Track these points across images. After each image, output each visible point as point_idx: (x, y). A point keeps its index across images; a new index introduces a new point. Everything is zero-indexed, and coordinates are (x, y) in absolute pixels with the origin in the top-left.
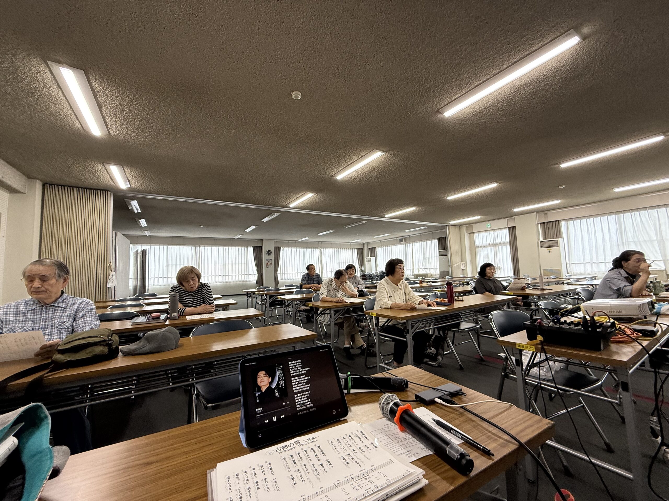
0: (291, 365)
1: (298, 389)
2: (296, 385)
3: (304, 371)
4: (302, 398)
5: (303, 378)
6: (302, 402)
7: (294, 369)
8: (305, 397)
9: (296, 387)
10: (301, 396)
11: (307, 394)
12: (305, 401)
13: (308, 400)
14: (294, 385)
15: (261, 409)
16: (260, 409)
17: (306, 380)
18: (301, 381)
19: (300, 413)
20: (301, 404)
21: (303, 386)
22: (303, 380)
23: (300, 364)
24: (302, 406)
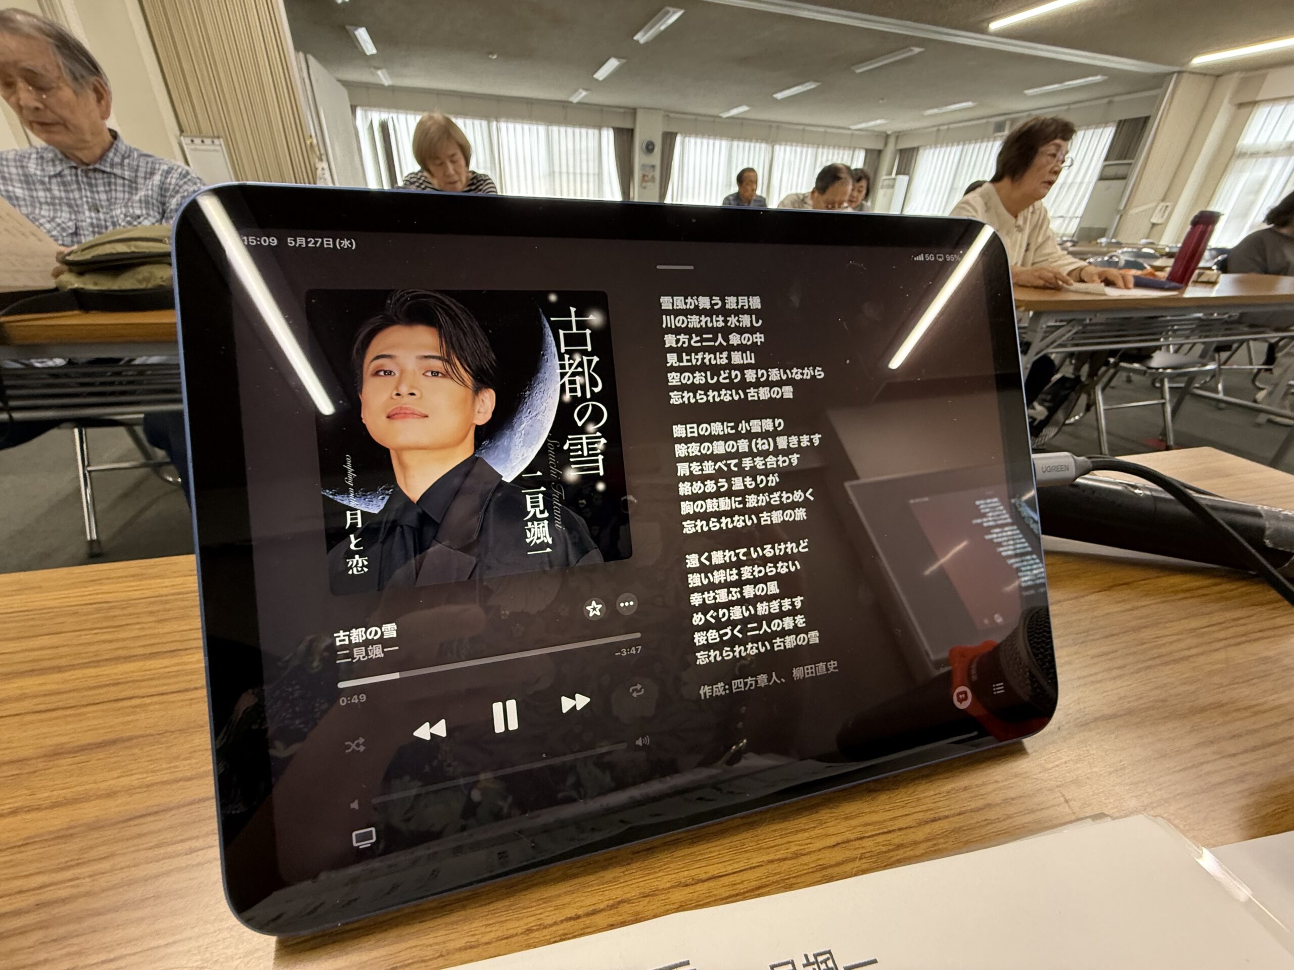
0: (680, 322)
1: (719, 515)
2: (703, 478)
3: (780, 384)
4: (740, 583)
5: (765, 435)
6: (737, 613)
7: (697, 359)
8: (765, 579)
9: (704, 496)
10: (739, 565)
11: (786, 558)
12: (762, 609)
13: (786, 604)
14: (692, 478)
15: (390, 630)
16: (373, 633)
17: (788, 452)
18: (750, 454)
19: (719, 689)
20: (732, 623)
21: (763, 499)
22: (765, 454)
23: (752, 330)
24: (733, 642)
